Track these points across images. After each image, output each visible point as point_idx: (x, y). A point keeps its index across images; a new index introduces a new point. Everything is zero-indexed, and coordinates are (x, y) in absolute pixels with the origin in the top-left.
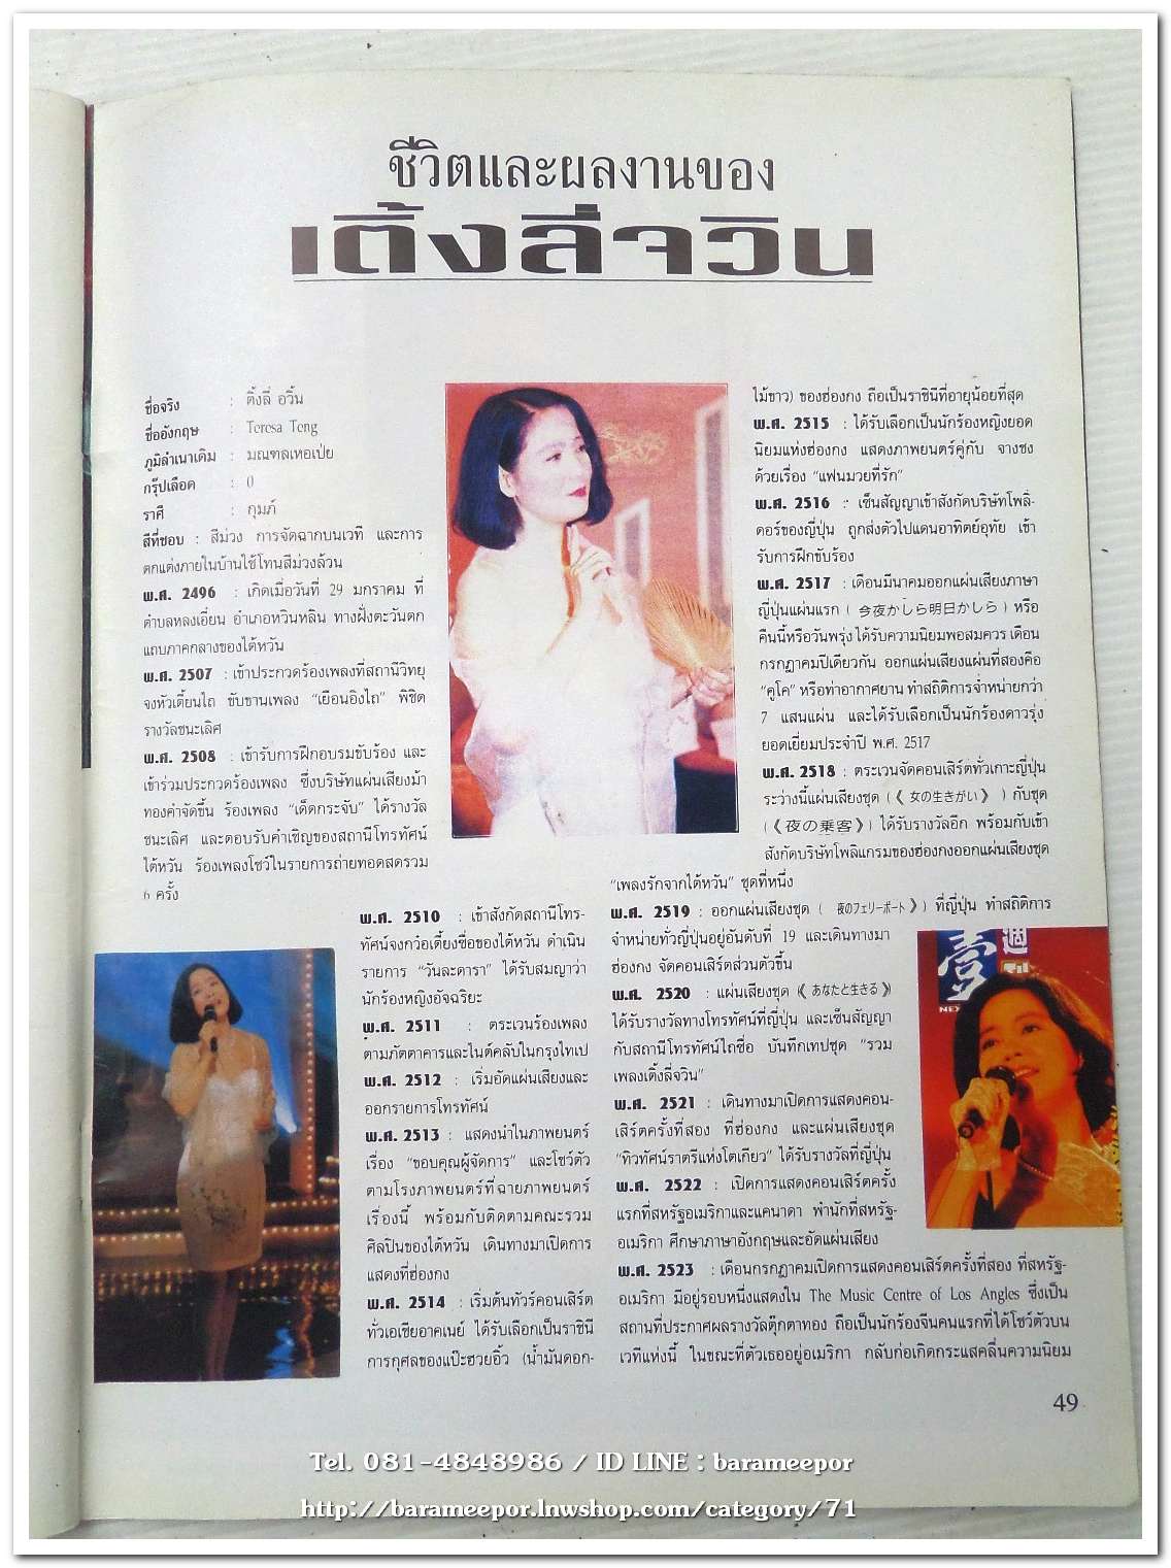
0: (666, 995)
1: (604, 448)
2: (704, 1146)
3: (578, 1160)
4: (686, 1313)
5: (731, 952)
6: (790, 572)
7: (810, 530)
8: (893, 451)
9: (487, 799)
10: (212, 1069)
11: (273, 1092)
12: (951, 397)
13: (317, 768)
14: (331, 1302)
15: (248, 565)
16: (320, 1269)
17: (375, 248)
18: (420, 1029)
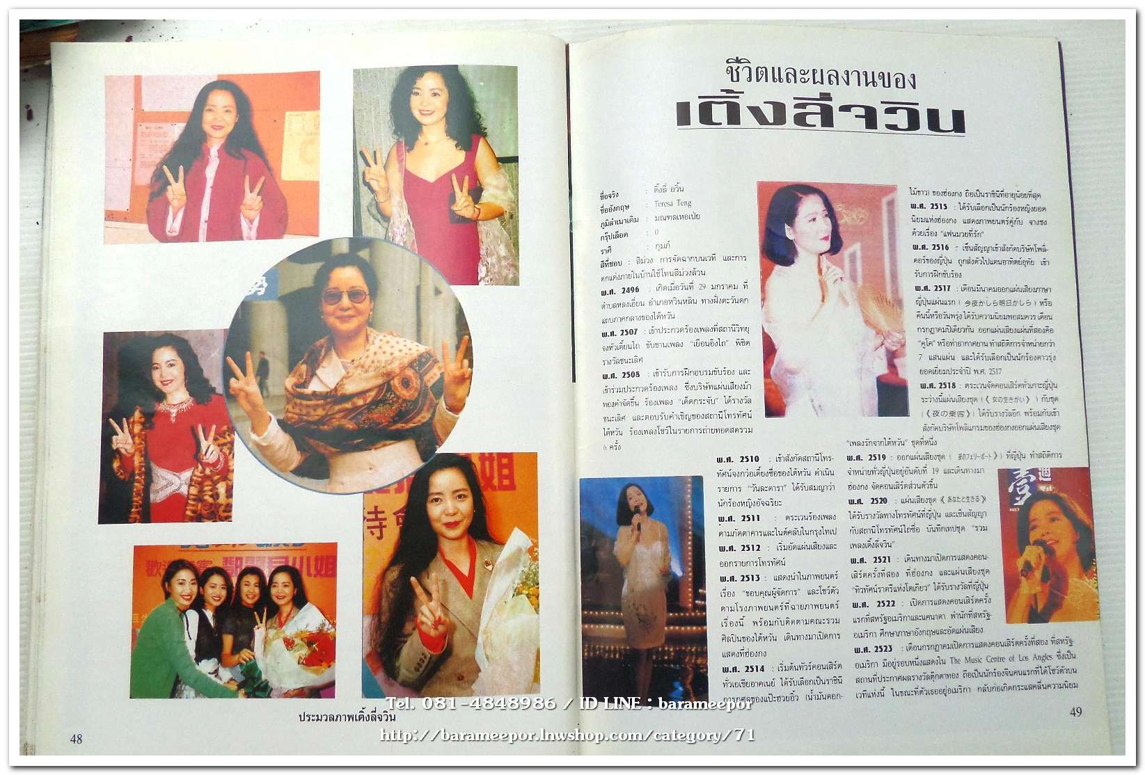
0: (875, 502)
1: (838, 216)
2: (896, 582)
3: (833, 591)
4: (889, 672)
5: (908, 479)
6: (931, 282)
7: (938, 261)
8: (979, 222)
9: (783, 397)
10: (638, 540)
11: (670, 554)
12: (1006, 195)
13: (693, 380)
14: (703, 668)
15: (656, 275)
16: (696, 650)
17: (720, 113)
18: (749, 520)
